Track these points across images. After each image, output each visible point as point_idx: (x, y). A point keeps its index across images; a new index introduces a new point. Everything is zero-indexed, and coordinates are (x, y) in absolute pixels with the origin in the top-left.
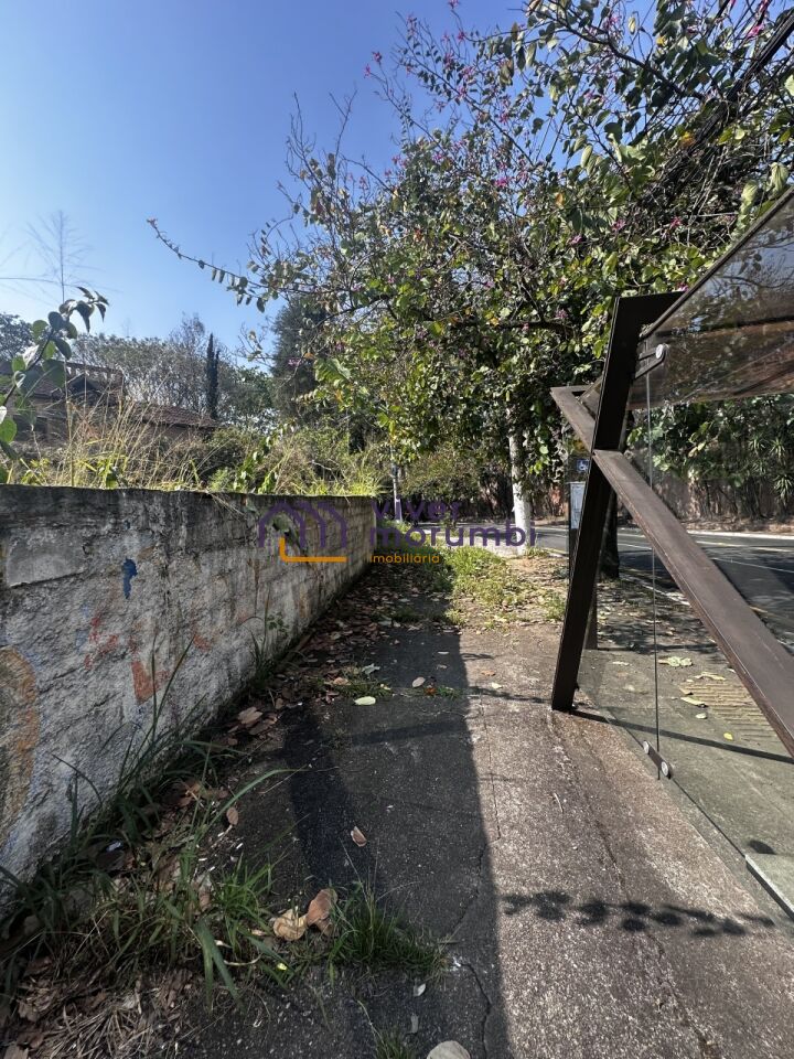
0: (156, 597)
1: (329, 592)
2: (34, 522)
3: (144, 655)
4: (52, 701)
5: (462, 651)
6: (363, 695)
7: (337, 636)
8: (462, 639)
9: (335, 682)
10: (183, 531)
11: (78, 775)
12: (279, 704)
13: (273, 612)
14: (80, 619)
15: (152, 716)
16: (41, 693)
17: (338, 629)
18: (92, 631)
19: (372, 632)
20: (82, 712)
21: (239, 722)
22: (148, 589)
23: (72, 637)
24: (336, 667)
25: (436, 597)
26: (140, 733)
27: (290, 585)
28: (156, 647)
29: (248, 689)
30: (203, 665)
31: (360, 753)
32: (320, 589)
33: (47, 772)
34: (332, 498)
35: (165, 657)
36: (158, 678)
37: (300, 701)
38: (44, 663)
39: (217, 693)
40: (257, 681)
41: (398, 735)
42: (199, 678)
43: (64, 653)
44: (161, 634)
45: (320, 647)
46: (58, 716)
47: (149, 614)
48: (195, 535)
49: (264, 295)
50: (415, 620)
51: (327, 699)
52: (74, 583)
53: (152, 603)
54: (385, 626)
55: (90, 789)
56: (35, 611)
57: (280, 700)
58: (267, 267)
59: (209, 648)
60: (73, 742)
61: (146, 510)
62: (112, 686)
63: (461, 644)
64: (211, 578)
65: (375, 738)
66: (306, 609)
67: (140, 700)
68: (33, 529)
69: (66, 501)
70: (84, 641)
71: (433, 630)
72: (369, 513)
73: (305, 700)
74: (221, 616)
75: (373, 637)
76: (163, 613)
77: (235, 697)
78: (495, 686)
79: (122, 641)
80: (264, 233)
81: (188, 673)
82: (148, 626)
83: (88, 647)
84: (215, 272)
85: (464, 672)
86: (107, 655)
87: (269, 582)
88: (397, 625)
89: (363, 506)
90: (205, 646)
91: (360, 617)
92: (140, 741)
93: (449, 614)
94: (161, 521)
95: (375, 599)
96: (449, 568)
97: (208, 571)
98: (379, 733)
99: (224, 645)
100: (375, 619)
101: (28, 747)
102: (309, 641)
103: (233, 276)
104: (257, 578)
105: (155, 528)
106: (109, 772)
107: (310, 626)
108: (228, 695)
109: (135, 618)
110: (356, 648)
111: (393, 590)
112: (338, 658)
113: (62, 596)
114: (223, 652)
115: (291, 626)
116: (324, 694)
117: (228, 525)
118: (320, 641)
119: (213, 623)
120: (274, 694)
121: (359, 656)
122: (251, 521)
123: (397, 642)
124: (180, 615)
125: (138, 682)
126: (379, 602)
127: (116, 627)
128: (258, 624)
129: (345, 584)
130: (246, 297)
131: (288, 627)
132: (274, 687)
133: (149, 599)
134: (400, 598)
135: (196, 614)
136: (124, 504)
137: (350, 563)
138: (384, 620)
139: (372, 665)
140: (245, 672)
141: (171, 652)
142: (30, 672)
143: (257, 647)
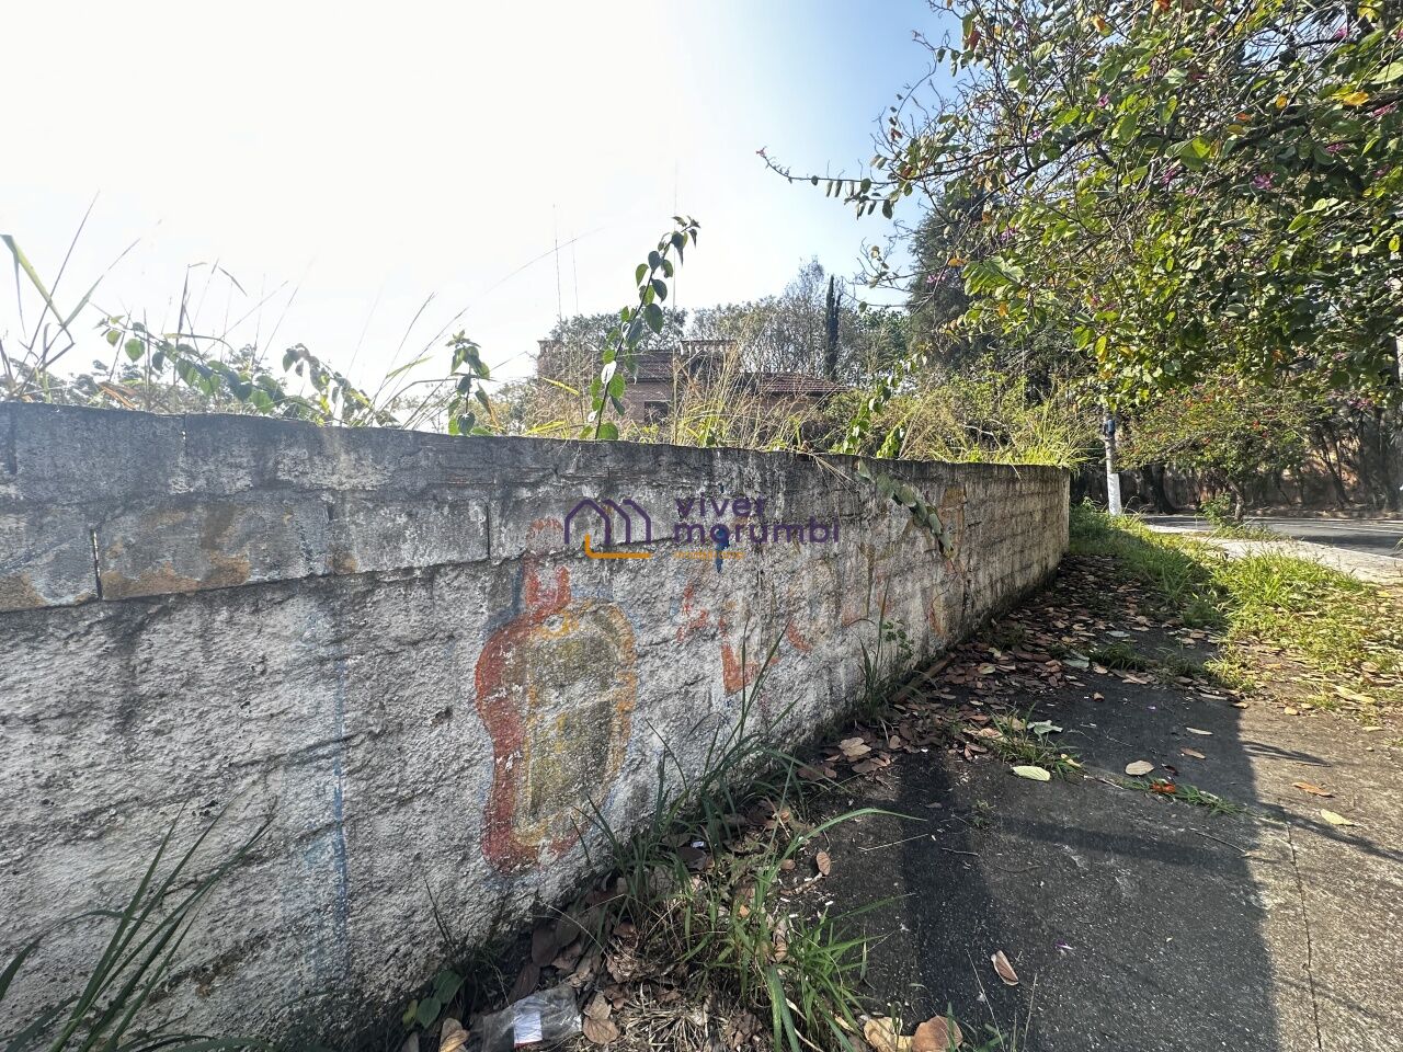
0: (747, 575)
1: (979, 606)
2: (637, 480)
3: (734, 639)
4: (647, 668)
5: (1243, 737)
6: (1028, 762)
7: (990, 669)
8: (1245, 714)
9: (981, 733)
10: (781, 501)
11: (667, 753)
12: (894, 743)
13: (892, 618)
14: (674, 587)
15: (740, 713)
16: (639, 656)
17: (991, 659)
18: (684, 602)
19: (1052, 674)
20: (673, 688)
21: (840, 751)
22: (740, 565)
23: (667, 605)
24: (984, 713)
25: (1187, 635)
26: (728, 729)
27: (918, 586)
28: (748, 633)
29: (854, 714)
30: (799, 668)
31: (1017, 847)
32: (965, 599)
33: (641, 740)
34: (989, 466)
35: (757, 648)
36: (748, 670)
37: (926, 746)
38: (642, 626)
39: (815, 708)
40: (866, 706)
41: (1092, 841)
42: (793, 682)
43: (659, 620)
44: (753, 620)
45: (960, 681)
46: (651, 685)
47: (740, 593)
48: (794, 506)
49: (893, 194)
50: (1140, 669)
51: (967, 753)
52: (669, 547)
53: (744, 581)
54: (1075, 669)
55: (677, 772)
56: (636, 571)
57: (896, 738)
58: (898, 156)
59: (806, 649)
60: (665, 716)
61: (740, 473)
62: (701, 667)
63: (1242, 724)
64: (812, 562)
65: (1048, 833)
66: (942, 624)
67: (729, 691)
68: (636, 487)
69: (664, 459)
70: (677, 611)
71: (1176, 691)
72: (1056, 492)
73: (932, 746)
74: (823, 612)
75: (1052, 681)
76: (756, 595)
77: (838, 719)
78: (1332, 818)
79: (712, 619)
80: (894, 110)
81: (782, 673)
82: (739, 607)
83: (680, 619)
84: (830, 185)
85: (1249, 776)
86: (698, 632)
87: (888, 578)
88: (1101, 670)
89: (1044, 482)
90: (803, 646)
91: (1031, 648)
92: (727, 736)
93: (1217, 666)
94: (757, 487)
95: (1060, 625)
96: (1223, 591)
97: (808, 552)
98: (1053, 827)
99: (824, 648)
100: (1058, 654)
101: (627, 708)
102: (945, 668)
103: (852, 182)
104: (871, 570)
105: (749, 494)
106: (696, 761)
107: (947, 649)
108: (829, 714)
109: (727, 596)
110: (1022, 691)
111: (1095, 615)
112: (987, 700)
113: (659, 559)
114: (824, 658)
115: (918, 643)
116: (962, 746)
117: (835, 497)
118: (961, 671)
119: (813, 619)
120: (888, 728)
121: (1024, 703)
122: (865, 493)
123: (1097, 696)
124: (773, 601)
125: (727, 671)
126: (1068, 631)
127: (708, 603)
128: (870, 630)
129: (1008, 597)
130: (869, 203)
131: (913, 642)
132: (889, 720)
133: (741, 576)
134: (1109, 629)
135: (792, 602)
136: (719, 465)
137: (1017, 567)
138: (1074, 658)
139: (1048, 723)
140: (852, 691)
141: (764, 643)
142: (631, 633)
143: (867, 660)
